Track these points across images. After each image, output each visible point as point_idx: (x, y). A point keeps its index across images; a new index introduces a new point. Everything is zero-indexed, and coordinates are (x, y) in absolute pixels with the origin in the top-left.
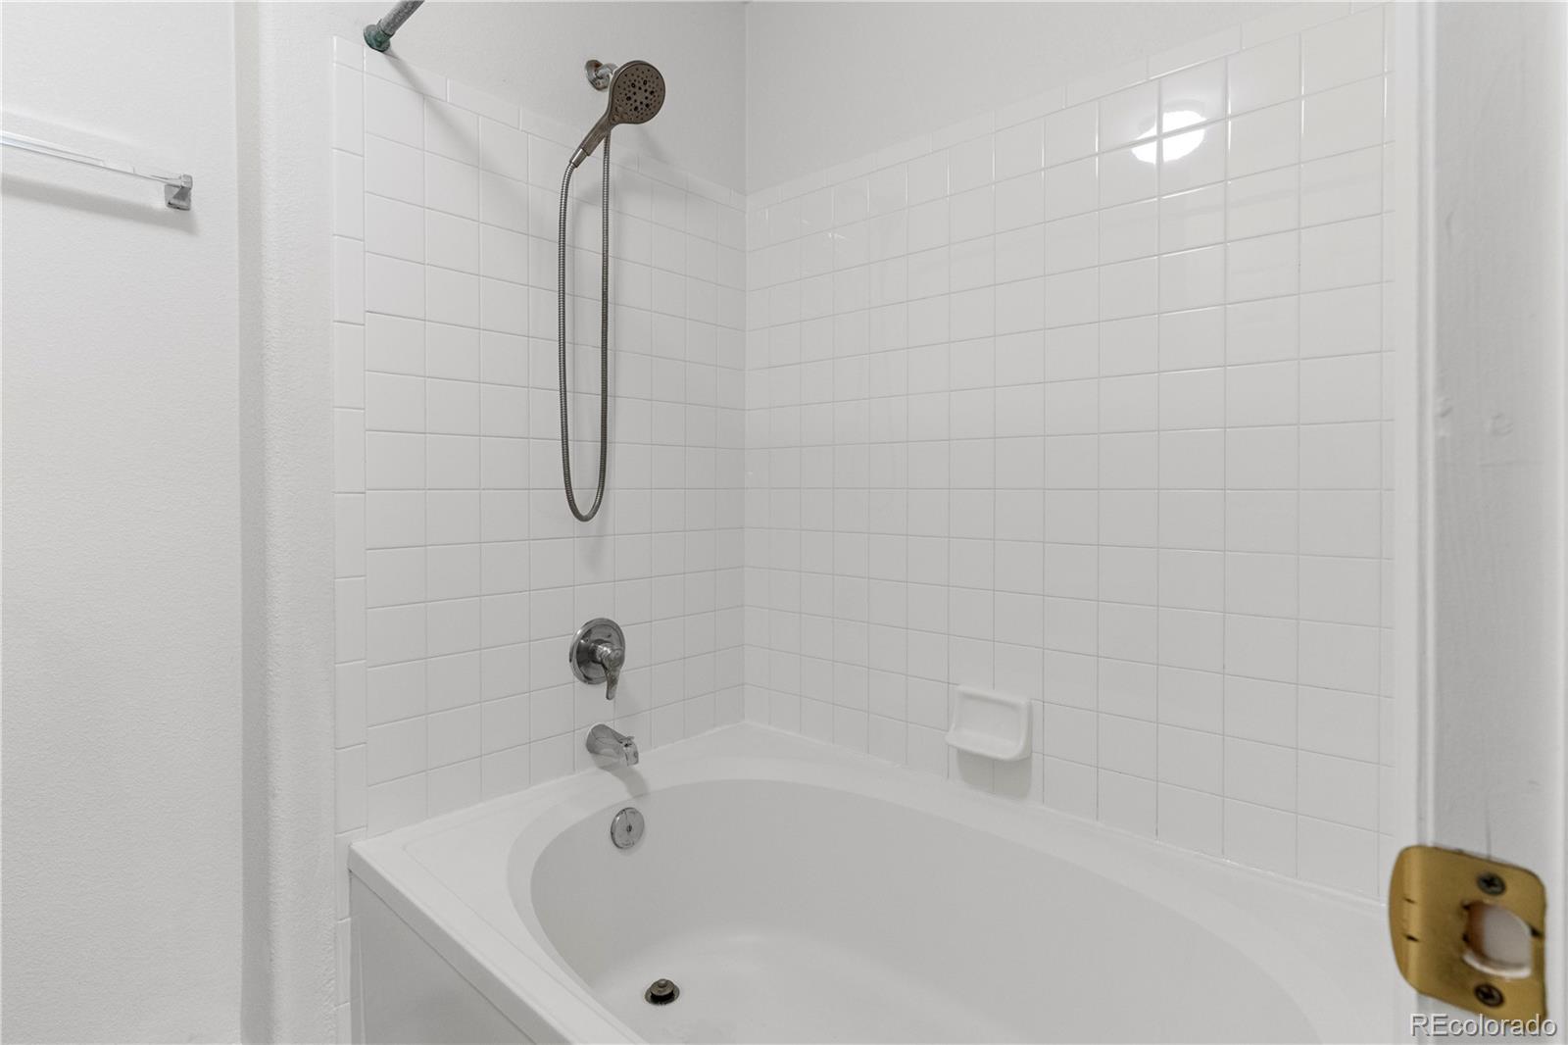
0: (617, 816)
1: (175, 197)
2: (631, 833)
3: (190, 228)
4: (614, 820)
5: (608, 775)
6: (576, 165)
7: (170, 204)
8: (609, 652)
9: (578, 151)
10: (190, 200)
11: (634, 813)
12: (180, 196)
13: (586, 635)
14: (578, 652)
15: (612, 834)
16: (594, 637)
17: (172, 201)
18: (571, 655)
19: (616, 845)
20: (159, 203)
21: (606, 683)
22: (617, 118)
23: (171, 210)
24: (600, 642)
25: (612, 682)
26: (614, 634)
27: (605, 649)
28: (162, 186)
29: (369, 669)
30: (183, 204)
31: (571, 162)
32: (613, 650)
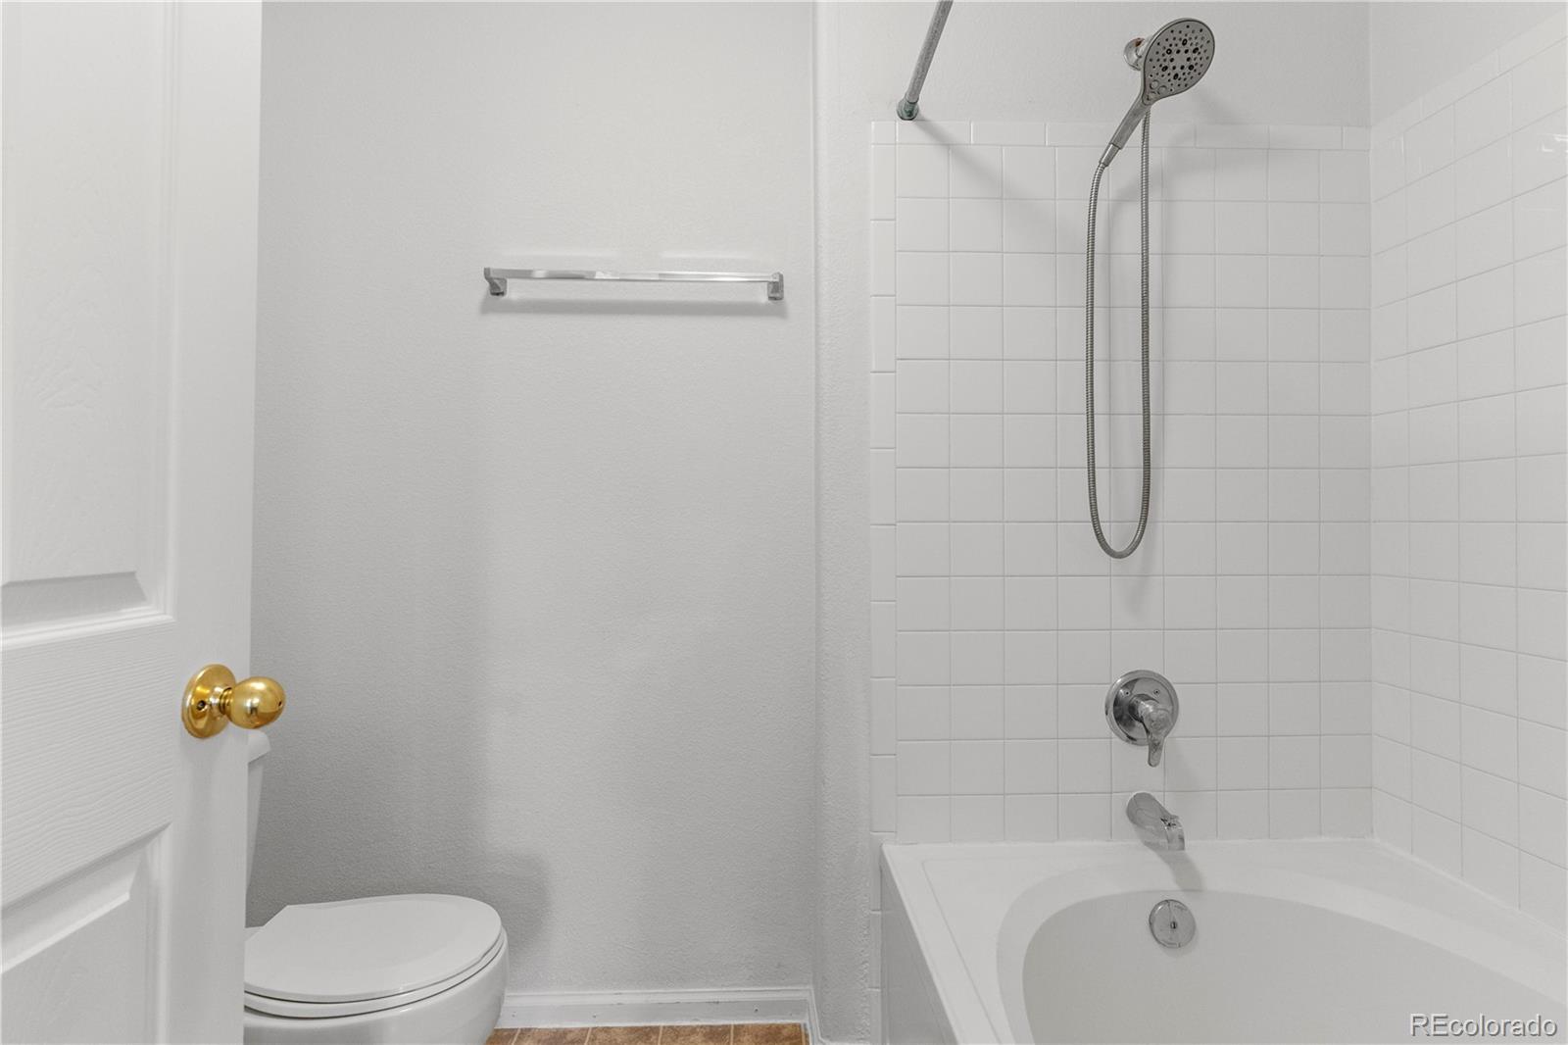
0: (1159, 904)
1: (772, 292)
2: (1177, 931)
3: (782, 314)
4: (1154, 911)
5: (1151, 856)
6: (1106, 164)
7: (770, 298)
8: (1151, 710)
9: (1108, 147)
10: (782, 291)
11: (1182, 909)
12: (776, 289)
13: (1129, 685)
14: (1115, 704)
15: (1150, 923)
16: (1138, 689)
17: (772, 295)
18: (1107, 707)
19: (1157, 939)
20: (763, 298)
21: (1147, 747)
22: (1152, 96)
23: (770, 302)
24: (1146, 698)
25: (1155, 747)
26: (1162, 691)
27: (1147, 706)
28: (765, 285)
29: (899, 688)
30: (778, 295)
31: (1100, 162)
32: (1156, 709)
